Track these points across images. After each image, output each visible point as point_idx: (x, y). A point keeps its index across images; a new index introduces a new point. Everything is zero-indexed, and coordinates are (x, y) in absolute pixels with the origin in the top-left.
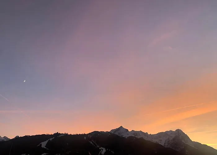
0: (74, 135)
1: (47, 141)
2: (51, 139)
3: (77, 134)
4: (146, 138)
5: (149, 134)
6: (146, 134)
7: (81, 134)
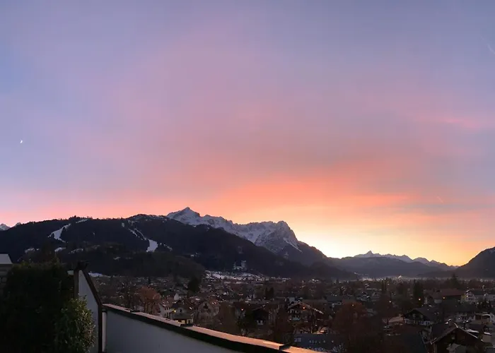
0: (103, 220)
1: (61, 230)
2: (66, 227)
3: (109, 219)
4: (227, 229)
5: (234, 223)
6: (229, 223)
7: (116, 218)
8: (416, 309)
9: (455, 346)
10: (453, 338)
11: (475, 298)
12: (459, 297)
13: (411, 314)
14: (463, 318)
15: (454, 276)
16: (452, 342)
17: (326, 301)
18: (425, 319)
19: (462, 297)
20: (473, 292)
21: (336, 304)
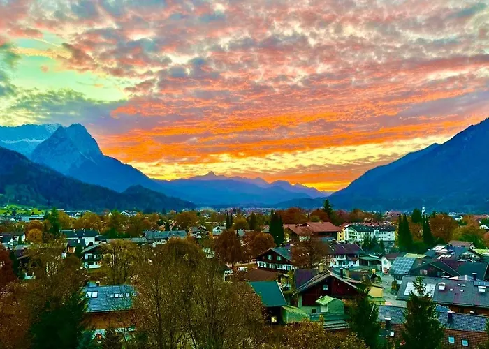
8: (273, 249)
9: (328, 299)
10: (326, 289)
11: (359, 236)
12: (334, 234)
13: (266, 255)
14: (340, 262)
15: (327, 205)
16: (325, 293)
17: (144, 240)
18: (284, 261)
19: (339, 234)
20: (355, 228)
21: (159, 243)
